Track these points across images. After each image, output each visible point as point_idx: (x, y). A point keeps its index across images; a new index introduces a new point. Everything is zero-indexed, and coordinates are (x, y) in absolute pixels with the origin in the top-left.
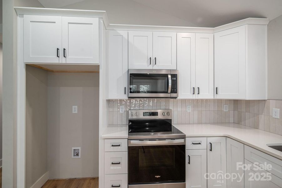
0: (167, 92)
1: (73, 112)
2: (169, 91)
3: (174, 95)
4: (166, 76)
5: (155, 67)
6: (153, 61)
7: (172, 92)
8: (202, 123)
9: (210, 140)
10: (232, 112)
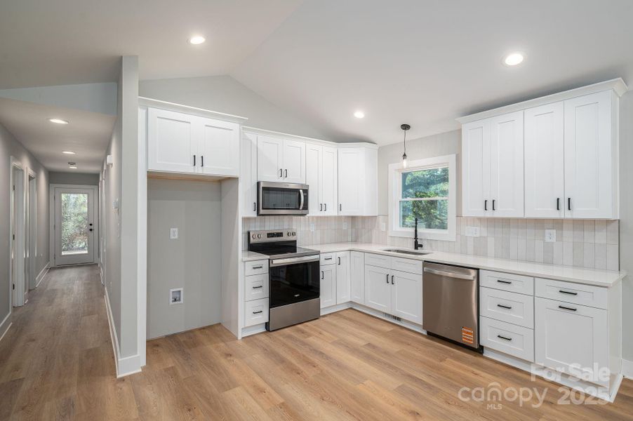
0: (299, 209)
1: (172, 237)
2: (301, 207)
3: (304, 212)
4: (298, 191)
5: (286, 180)
6: (284, 173)
7: (303, 209)
8: (324, 244)
9: (339, 254)
10: (350, 230)
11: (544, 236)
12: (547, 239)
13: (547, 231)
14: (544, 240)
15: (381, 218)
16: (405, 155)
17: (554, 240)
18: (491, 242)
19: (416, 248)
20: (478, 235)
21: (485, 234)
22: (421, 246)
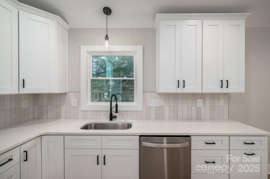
10: (31, 108)
11: (197, 103)
12: (198, 106)
13: (198, 100)
14: (197, 106)
15: (71, 95)
16: (107, 36)
17: (201, 105)
18: (167, 108)
19: (111, 119)
20: (158, 105)
21: (163, 104)
22: (115, 117)
